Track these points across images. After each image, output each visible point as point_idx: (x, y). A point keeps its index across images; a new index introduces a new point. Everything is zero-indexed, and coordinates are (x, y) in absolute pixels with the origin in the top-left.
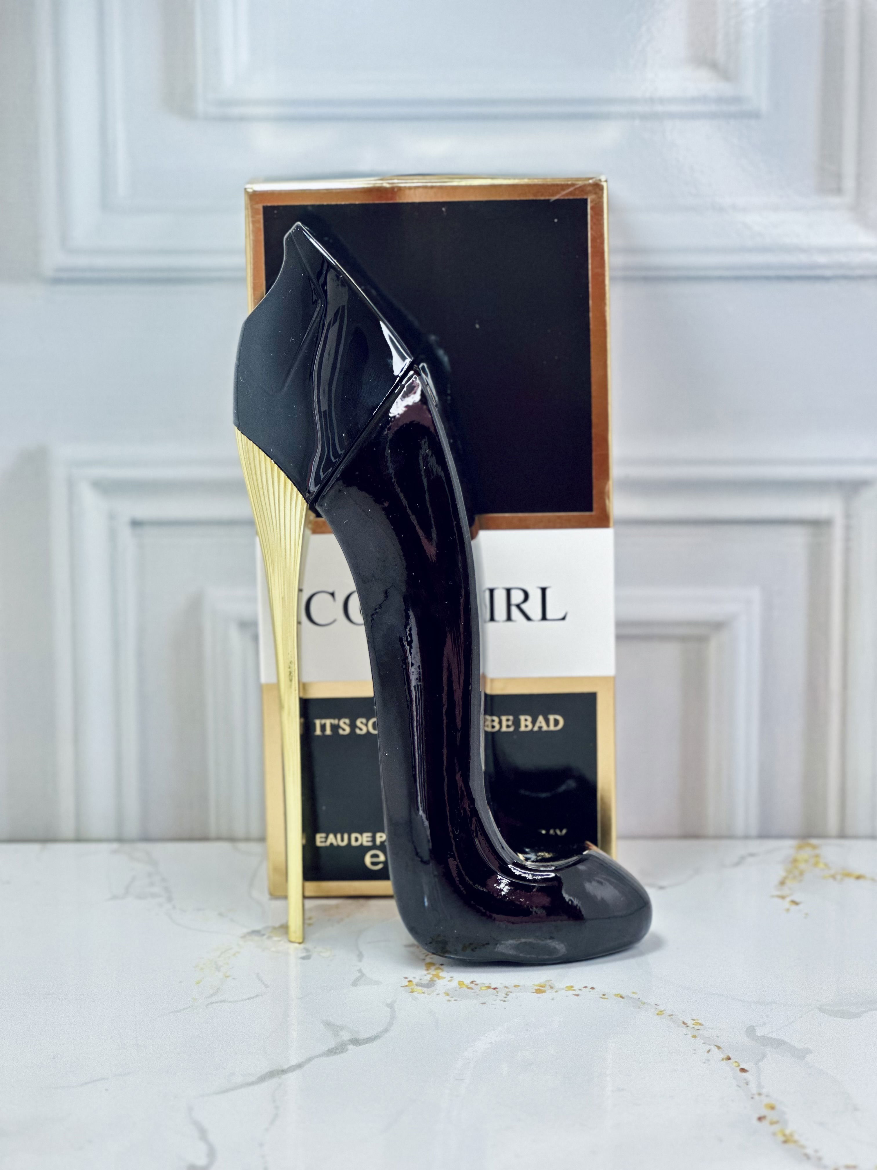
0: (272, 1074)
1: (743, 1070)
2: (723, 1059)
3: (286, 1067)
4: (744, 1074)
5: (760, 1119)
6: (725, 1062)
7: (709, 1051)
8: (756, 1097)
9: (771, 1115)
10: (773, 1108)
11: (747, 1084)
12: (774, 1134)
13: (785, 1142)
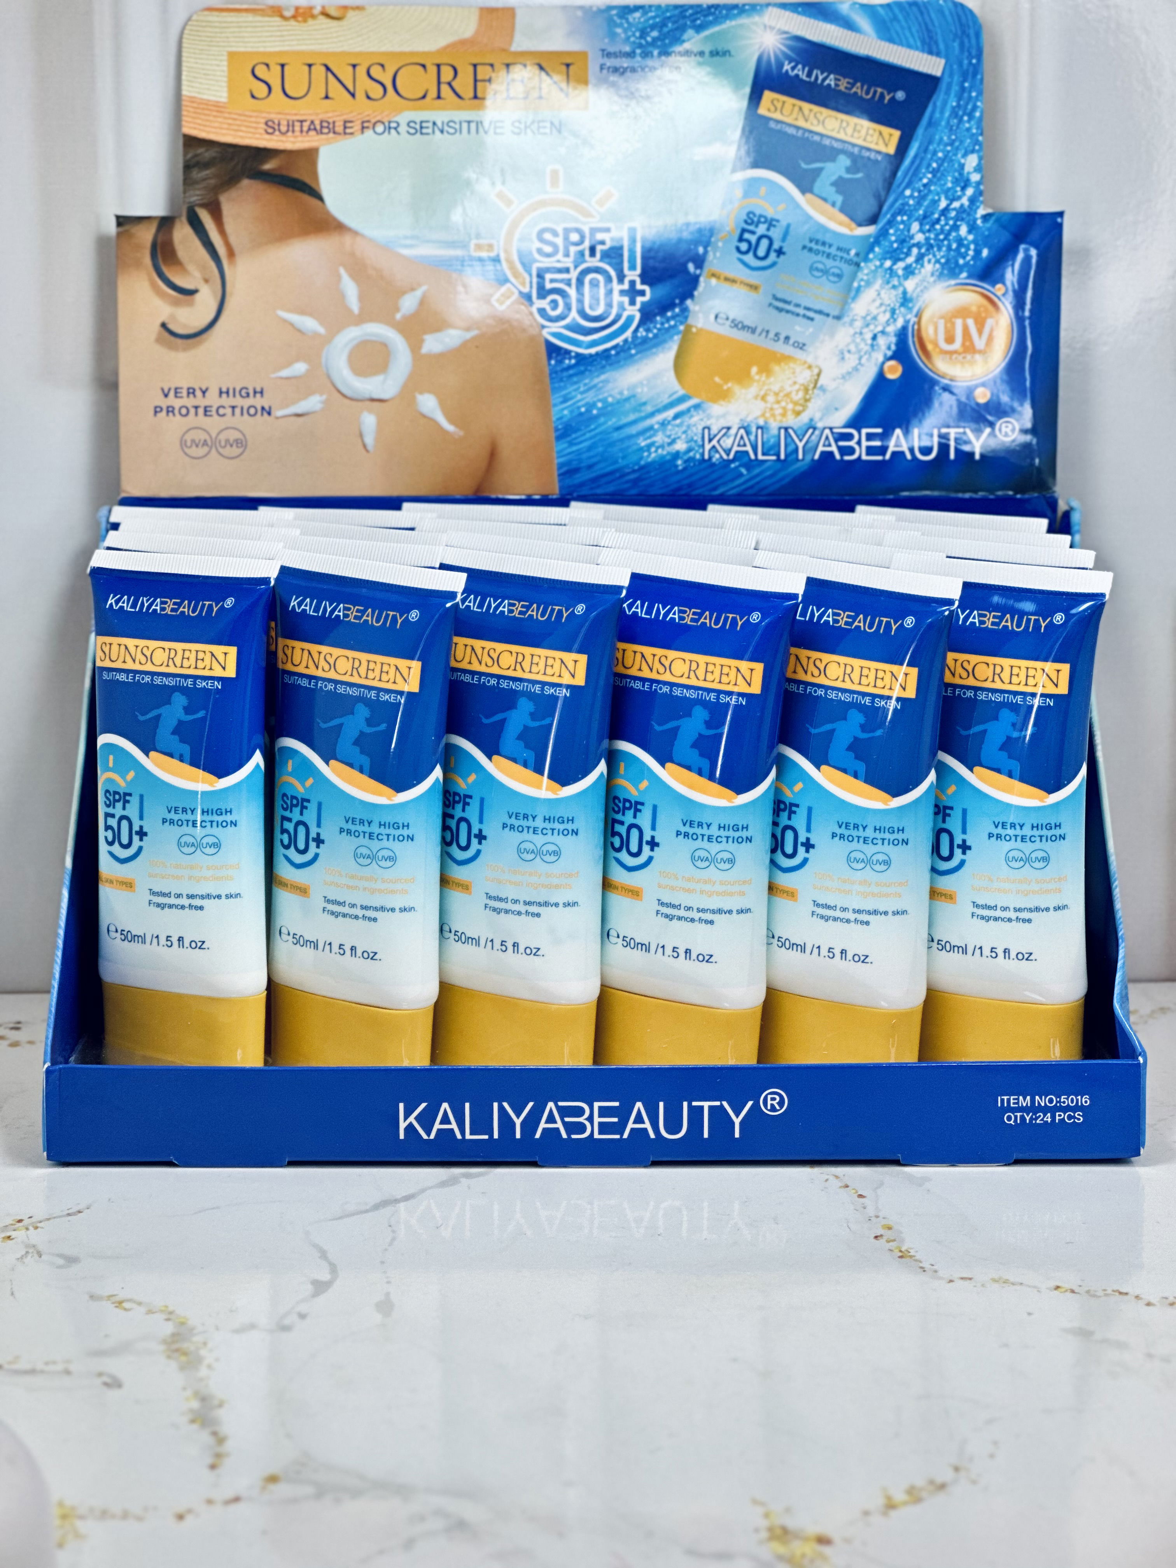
0: (385, 1203)
1: (861, 1196)
2: (841, 1187)
3: (399, 1197)
4: (861, 1200)
5: (876, 1237)
6: (843, 1190)
7: (827, 1180)
8: (873, 1219)
9: (888, 1234)
10: (890, 1228)
11: (865, 1208)
12: (891, 1250)
13: (901, 1257)
